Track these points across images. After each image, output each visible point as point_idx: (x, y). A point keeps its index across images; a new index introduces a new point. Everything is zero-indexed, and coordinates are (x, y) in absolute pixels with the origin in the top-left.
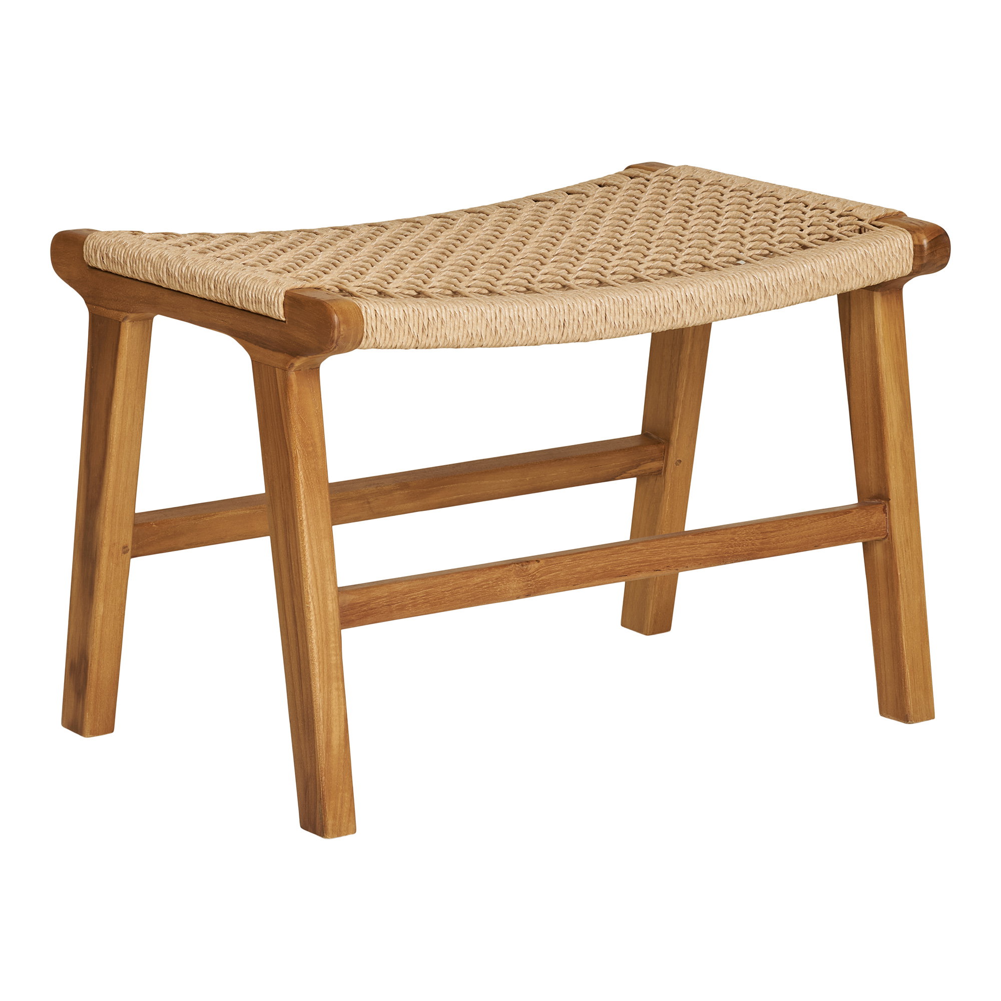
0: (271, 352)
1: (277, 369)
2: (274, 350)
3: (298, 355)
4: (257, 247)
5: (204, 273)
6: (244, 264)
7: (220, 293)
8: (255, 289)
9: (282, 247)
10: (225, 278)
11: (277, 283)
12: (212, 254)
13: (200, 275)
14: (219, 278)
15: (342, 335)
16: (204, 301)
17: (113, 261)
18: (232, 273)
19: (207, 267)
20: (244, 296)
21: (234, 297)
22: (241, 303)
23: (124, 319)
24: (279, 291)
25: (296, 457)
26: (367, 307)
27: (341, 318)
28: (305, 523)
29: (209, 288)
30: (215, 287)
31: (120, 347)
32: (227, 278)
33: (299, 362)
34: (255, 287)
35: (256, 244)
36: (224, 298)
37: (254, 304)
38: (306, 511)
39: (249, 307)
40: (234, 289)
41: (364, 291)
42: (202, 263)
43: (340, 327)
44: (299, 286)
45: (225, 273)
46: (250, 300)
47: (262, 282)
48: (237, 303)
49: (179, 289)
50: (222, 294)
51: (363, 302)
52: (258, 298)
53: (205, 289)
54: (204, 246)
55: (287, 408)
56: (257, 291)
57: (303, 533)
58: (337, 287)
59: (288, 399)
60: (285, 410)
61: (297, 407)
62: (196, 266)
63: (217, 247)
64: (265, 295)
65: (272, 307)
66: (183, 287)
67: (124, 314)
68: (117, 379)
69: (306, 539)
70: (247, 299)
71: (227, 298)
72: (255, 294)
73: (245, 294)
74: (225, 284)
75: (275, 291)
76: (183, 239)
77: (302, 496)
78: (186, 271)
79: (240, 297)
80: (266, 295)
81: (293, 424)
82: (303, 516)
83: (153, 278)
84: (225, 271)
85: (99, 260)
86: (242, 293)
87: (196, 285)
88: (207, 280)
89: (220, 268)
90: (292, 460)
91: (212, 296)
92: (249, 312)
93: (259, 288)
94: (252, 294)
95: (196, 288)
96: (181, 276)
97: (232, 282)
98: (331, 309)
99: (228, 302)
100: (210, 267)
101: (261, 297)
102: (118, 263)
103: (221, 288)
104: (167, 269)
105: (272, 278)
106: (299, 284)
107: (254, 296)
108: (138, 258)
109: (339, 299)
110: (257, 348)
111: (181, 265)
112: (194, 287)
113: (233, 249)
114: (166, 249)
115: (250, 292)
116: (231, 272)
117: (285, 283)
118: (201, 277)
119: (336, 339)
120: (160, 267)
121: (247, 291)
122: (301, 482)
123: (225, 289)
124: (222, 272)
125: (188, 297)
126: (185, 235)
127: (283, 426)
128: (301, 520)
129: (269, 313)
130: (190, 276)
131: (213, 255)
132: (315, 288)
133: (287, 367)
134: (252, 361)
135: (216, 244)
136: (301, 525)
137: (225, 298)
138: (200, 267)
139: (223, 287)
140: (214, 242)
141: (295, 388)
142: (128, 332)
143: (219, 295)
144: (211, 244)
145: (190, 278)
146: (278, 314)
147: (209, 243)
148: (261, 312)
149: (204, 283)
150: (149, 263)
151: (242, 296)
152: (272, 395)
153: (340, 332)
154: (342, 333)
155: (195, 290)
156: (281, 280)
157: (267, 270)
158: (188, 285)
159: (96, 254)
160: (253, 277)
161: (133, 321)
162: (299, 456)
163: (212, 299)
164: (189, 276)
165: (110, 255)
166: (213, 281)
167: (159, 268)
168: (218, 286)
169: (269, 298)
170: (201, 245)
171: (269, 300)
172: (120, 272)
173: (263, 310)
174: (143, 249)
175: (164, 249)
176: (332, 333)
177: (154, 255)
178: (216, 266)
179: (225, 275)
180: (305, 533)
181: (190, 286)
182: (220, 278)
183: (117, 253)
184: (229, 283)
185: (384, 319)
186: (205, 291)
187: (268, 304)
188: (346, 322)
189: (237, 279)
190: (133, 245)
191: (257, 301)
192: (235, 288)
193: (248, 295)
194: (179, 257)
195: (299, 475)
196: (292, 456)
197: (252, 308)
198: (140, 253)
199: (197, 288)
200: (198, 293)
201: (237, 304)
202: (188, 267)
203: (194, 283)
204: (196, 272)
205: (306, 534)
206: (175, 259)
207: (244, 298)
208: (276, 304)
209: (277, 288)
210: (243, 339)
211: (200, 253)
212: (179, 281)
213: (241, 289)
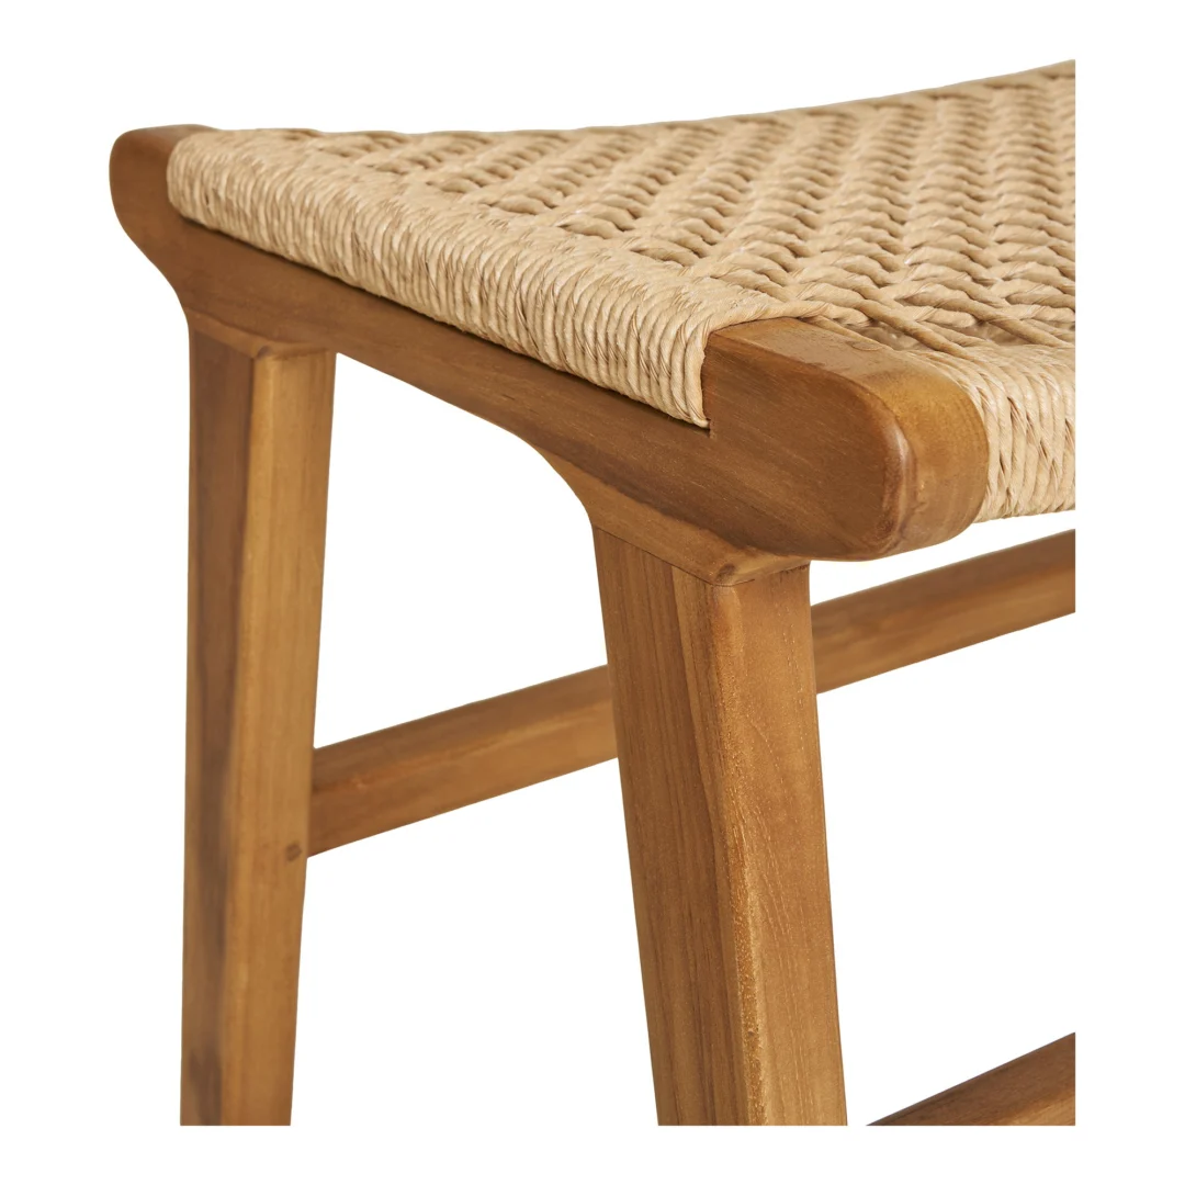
0: (655, 516)
1: (675, 570)
2: (668, 512)
3: (754, 545)
4: (590, 168)
5: (451, 256)
6: (564, 227)
7: (498, 316)
8: (605, 318)
9: (653, 170)
10: (512, 277)
11: (677, 301)
12: (477, 194)
13: (439, 260)
14: (494, 272)
15: (922, 504)
16: (453, 335)
17: (228, 208)
18: (532, 259)
19: (460, 237)
20: (569, 336)
21: (539, 335)
22: (561, 354)
23: (263, 352)
24: (688, 334)
25: (738, 847)
26: (986, 390)
27: (921, 447)
28: (763, 1042)
29: (467, 301)
30: (481, 298)
31: (256, 416)
32: (518, 275)
33: (751, 566)
34: (606, 311)
35: (586, 161)
36: (509, 335)
37: (602, 365)
38: (767, 1008)
39: (586, 370)
40: (538, 313)
41: (938, 320)
42: (446, 225)
43: (915, 478)
44: (750, 314)
45: (511, 260)
46: (589, 353)
47: (626, 299)
48: (546, 354)
49: (384, 293)
50: (502, 322)
51: (970, 371)
52: (617, 347)
53: (455, 302)
54: (457, 169)
55: (712, 699)
56: (613, 325)
57: (756, 1069)
58: (860, 308)
59: (715, 672)
60: (701, 700)
61: (743, 697)
62: (429, 234)
63: (492, 171)
64: (639, 341)
65: (664, 381)
66: (396, 291)
67: (259, 343)
68: (252, 493)
69: (766, 1090)
70: (579, 345)
71: (518, 335)
72: (606, 334)
73: (574, 331)
74: (511, 295)
75: (672, 332)
76: (411, 150)
77: (756, 966)
78: (403, 246)
79: (556, 338)
80: (644, 343)
81: (728, 746)
82: (758, 1021)
83: (321, 257)
84: (512, 253)
85: (198, 203)
86: (563, 325)
87: (428, 287)
88: (459, 277)
89: (496, 242)
90: (726, 855)
91: (475, 323)
92: (586, 382)
93: (617, 315)
94: (596, 334)
95: (429, 298)
96: (389, 259)
97: (534, 290)
98: (885, 413)
99: (521, 347)
100: (469, 239)
101: (627, 347)
102: (240, 214)
103: (501, 304)
104: (355, 237)
105: (657, 279)
106: (750, 306)
107: (601, 338)
108: (283, 203)
109: (901, 372)
110: (610, 494)
111: (390, 230)
112: (424, 293)
113: (530, 177)
114: (356, 180)
115: (589, 328)
116: (530, 259)
117: (705, 303)
118: (443, 265)
119: (900, 518)
120: (336, 232)
121: (579, 321)
122: (754, 922)
123: (511, 310)
124: (502, 256)
125: (412, 319)
126: (419, 138)
127: (695, 743)
128: (751, 1034)
129: (652, 398)
130: (413, 261)
131: (478, 198)
132: (798, 318)
133: (712, 574)
134: (596, 529)
135: (489, 164)
136: (753, 1046)
137: (513, 334)
138: (440, 237)
139: (506, 300)
140: (484, 157)
141: (736, 642)
142: (274, 384)
143: (493, 324)
144: (478, 163)
145: (413, 266)
146: (683, 406)
147: (473, 160)
148: (623, 389)
149: (450, 286)
150: (310, 220)
151: (563, 337)
152: (659, 644)
153: (915, 494)
154: (920, 497)
155: (426, 301)
156: (691, 293)
157: (632, 250)
158: (409, 286)
159: (192, 186)
160: (597, 276)
161: (284, 357)
162: (746, 847)
163: (474, 331)
164: (409, 261)
165: (222, 194)
166: (476, 282)
167: (332, 233)
168: (492, 298)
169: (654, 353)
170: (452, 167)
171: (654, 360)
172: (246, 235)
173: (632, 383)
174: (299, 179)
175: (349, 180)
176: (887, 497)
177: (322, 198)
178: (485, 237)
179: (513, 265)
180: (763, 1072)
181: (412, 291)
182: (498, 274)
183: (236, 187)
184: (524, 292)
185: (1037, 425)
186: (455, 308)
187: (647, 369)
188: (937, 456)
189: (548, 282)
190: (274, 169)
191: (612, 356)
192: (543, 310)
193: (584, 336)
194: (384, 204)
195: (745, 903)
196: (724, 842)
197: (597, 373)
198: (288, 191)
199: (433, 298)
200: (438, 312)
201: (550, 354)
202: (408, 237)
203: (424, 282)
204: (429, 250)
205: (765, 1075)
206: (375, 210)
207: (569, 343)
208: (677, 375)
209: (680, 322)
210: (569, 460)
211: (446, 190)
212: (383, 273)
213: (561, 312)
